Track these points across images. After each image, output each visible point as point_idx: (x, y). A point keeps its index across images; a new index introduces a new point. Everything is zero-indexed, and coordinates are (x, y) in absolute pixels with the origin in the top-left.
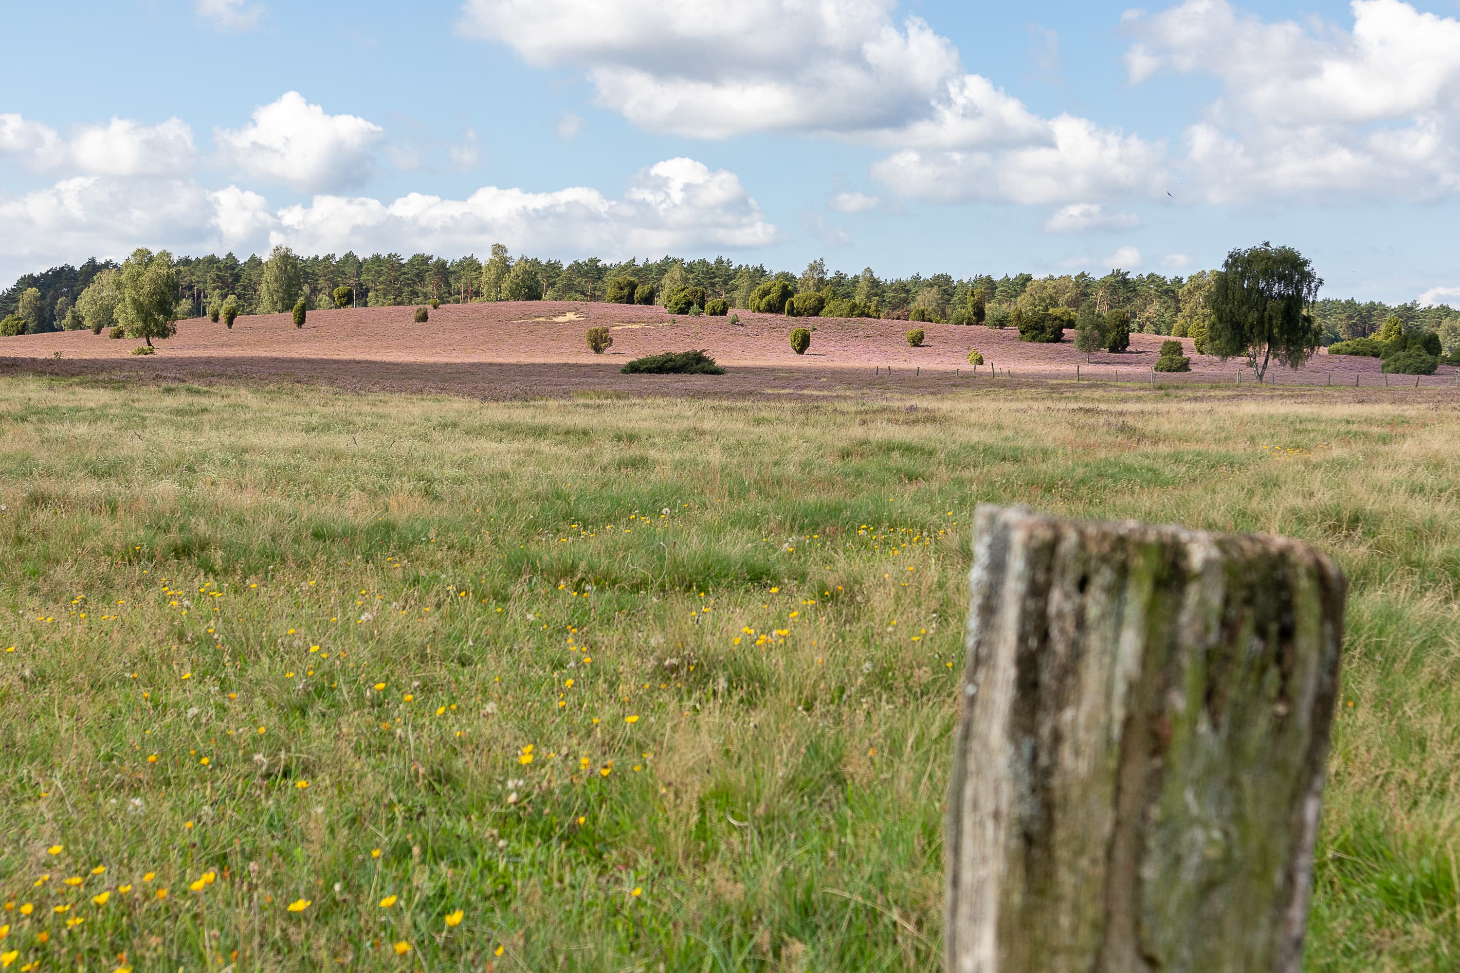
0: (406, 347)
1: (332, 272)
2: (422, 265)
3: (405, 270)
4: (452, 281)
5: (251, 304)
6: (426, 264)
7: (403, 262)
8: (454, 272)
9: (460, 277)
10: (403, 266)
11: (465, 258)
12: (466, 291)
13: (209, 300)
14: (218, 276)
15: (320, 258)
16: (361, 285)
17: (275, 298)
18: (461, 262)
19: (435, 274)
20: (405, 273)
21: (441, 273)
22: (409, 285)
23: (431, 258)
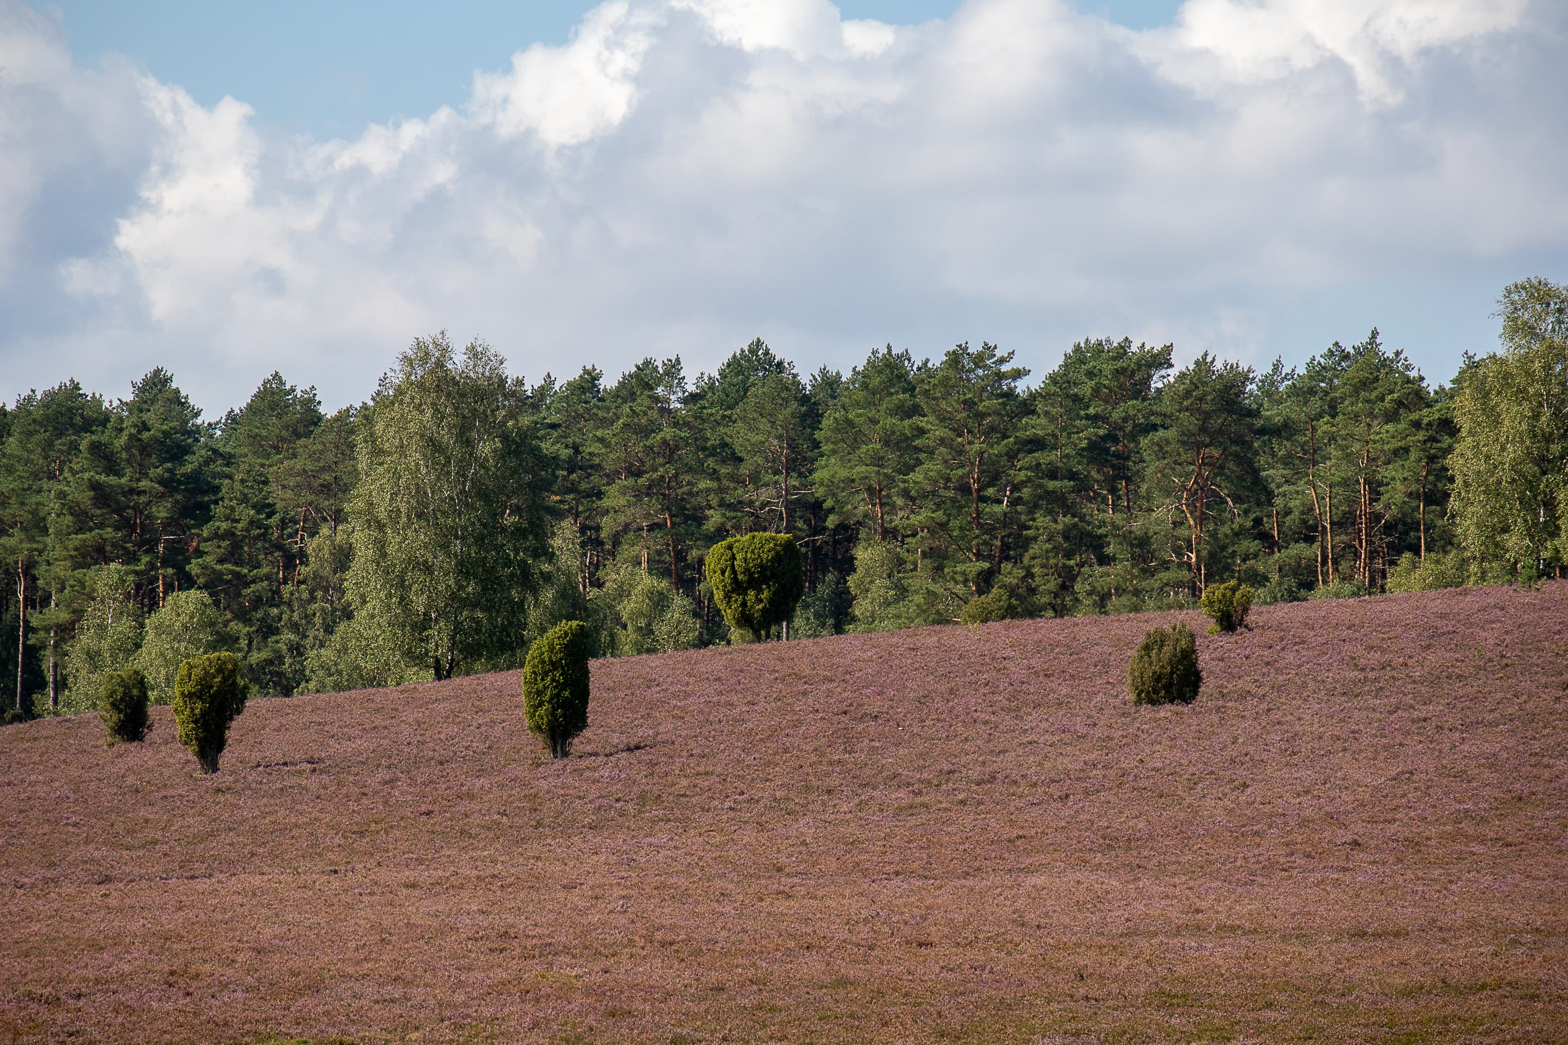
0: (1109, 842)
1: (670, 450)
2: (1113, 398)
3: (1036, 426)
4: (1274, 474)
5: (268, 630)
6: (1140, 390)
7: (1021, 387)
8: (1284, 430)
9: (1314, 455)
10: (1027, 407)
11: (1339, 354)
12: (1344, 523)
13: (56, 613)
14: (101, 494)
15: (609, 382)
16: (816, 508)
17: (419, 603)
18: (1317, 372)
19: (1190, 442)
20: (1037, 444)
21: (1216, 436)
22: (1058, 503)
23: (1162, 359)
